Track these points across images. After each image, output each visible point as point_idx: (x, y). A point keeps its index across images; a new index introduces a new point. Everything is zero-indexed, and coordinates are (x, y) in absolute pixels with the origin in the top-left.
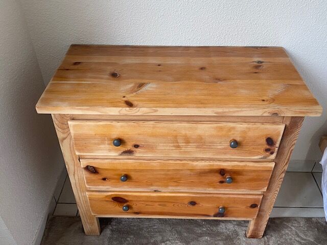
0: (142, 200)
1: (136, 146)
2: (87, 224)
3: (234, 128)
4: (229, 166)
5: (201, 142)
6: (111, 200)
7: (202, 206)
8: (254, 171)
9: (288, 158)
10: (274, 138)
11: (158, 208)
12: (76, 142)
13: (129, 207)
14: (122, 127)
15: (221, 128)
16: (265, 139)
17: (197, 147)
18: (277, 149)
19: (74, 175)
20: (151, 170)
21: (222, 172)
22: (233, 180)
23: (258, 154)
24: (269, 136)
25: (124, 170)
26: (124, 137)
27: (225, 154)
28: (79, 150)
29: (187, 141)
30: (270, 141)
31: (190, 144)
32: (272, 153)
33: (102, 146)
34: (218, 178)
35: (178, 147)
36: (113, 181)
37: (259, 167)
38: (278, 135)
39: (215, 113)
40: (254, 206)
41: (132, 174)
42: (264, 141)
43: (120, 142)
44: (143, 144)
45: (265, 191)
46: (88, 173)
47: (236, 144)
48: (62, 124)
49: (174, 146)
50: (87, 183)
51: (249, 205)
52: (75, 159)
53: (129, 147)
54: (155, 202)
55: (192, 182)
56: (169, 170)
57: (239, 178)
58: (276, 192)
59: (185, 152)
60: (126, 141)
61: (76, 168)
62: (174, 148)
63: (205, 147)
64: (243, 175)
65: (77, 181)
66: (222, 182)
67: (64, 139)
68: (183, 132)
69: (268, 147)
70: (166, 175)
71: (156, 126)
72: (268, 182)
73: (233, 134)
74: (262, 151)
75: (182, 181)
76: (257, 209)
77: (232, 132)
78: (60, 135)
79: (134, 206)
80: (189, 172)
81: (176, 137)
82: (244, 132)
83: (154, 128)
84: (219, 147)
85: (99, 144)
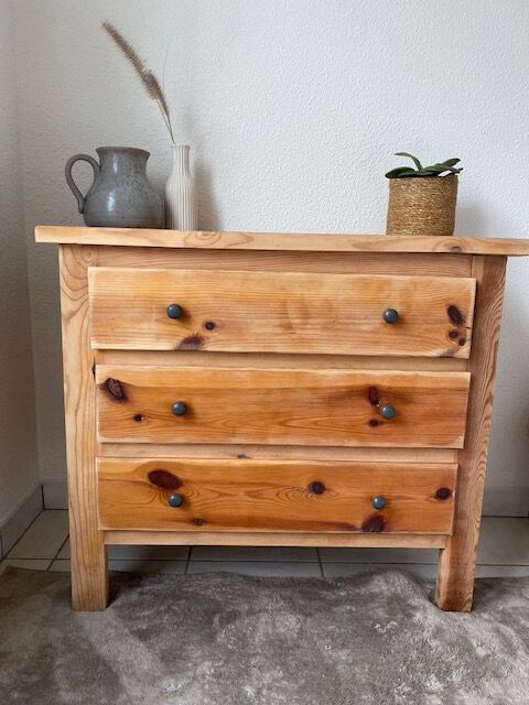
0: (209, 478)
1: (210, 326)
2: (82, 565)
3: (387, 283)
4: (384, 377)
5: (332, 318)
6: (146, 480)
7: (338, 494)
8: (434, 391)
9: (491, 364)
10: (462, 308)
11: (242, 504)
12: (97, 315)
13: (182, 503)
14: (186, 277)
15: (366, 284)
16: (445, 310)
17: (325, 329)
18: (469, 332)
19: (76, 411)
20: (233, 390)
21: (373, 394)
22: (394, 418)
23: (436, 345)
24: (452, 302)
25: (180, 392)
26: (189, 305)
27: (377, 343)
28: (99, 337)
29: (306, 314)
30: (454, 314)
31: (310, 321)
32: (462, 343)
33: (145, 326)
34: (363, 412)
35: (288, 327)
36: (157, 422)
37: (443, 380)
38: (468, 300)
39: (355, 245)
40: (443, 494)
41: (198, 404)
42: (443, 314)
43: (180, 314)
44: (223, 319)
45: (462, 447)
46: (107, 400)
47: (394, 319)
48: (75, 277)
49: (281, 326)
50: (102, 429)
51: (433, 491)
52: (84, 369)
53: (196, 328)
54: (240, 484)
55: (315, 423)
56: (269, 391)
57: (409, 411)
58: (483, 459)
59: (301, 340)
60: (193, 313)
61: (83, 390)
62: (279, 331)
63: (338, 326)
64: (415, 403)
65: (80, 432)
66: (374, 423)
67: (73, 314)
68: (298, 292)
69: (453, 327)
70: (264, 404)
71: (251, 276)
72: (463, 423)
73: (388, 297)
74: (443, 336)
75: (294, 423)
76: (450, 504)
77: (386, 293)
78: (66, 305)
79: (193, 499)
80: (308, 396)
81: (284, 303)
82: (406, 292)
83: (245, 280)
84: (365, 328)
85: (139, 321)
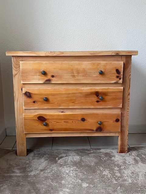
0: (53, 118)
1: (53, 76)
2: (19, 144)
3: (100, 63)
4: (100, 89)
5: (85, 74)
6: (37, 119)
7: (89, 121)
8: (113, 92)
9: (129, 84)
10: (120, 70)
11: (63, 125)
12: (22, 74)
13: (47, 125)
14: (46, 63)
15: (94, 64)
16: (115, 70)
17: (83, 76)
18: (122, 76)
19: (17, 101)
20: (60, 94)
21: (97, 94)
22: (103, 100)
23: (113, 80)
24: (117, 68)
25: (45, 95)
26: (47, 71)
27: (97, 80)
28: (23, 80)
29: (78, 72)
30: (118, 71)
31: (80, 74)
32: (120, 79)
33: (35, 77)
34: (95, 98)
35: (74, 76)
36: (39, 103)
37: (116, 89)
38: (121, 68)
39: (90, 54)
40: (117, 120)
41: (50, 98)
42: (115, 71)
43: (44, 73)
44: (56, 74)
45: (121, 107)
46: (26, 97)
47: (102, 73)
48: (16, 65)
49: (72, 76)
50: (25, 105)
51: (115, 120)
52: (19, 89)
53: (49, 77)
54: (62, 119)
55: (82, 102)
56: (69, 94)
57: (106, 98)
58: (128, 110)
59: (78, 80)
60: (48, 73)
61: (19, 95)
62: (71, 77)
63: (87, 76)
64: (108, 96)
65: (18, 107)
66: (97, 102)
67: (16, 75)
68: (76, 67)
69: (118, 75)
70: (68, 97)
71: (63, 63)
72: (122, 101)
73: (100, 67)
74: (115, 77)
75: (76, 102)
76: (119, 123)
77: (99, 66)
78: (14, 72)
79: (50, 124)
80: (80, 95)
81: (72, 70)
82: (105, 66)
83: (62, 64)
84: (94, 76)
85: (34, 76)
